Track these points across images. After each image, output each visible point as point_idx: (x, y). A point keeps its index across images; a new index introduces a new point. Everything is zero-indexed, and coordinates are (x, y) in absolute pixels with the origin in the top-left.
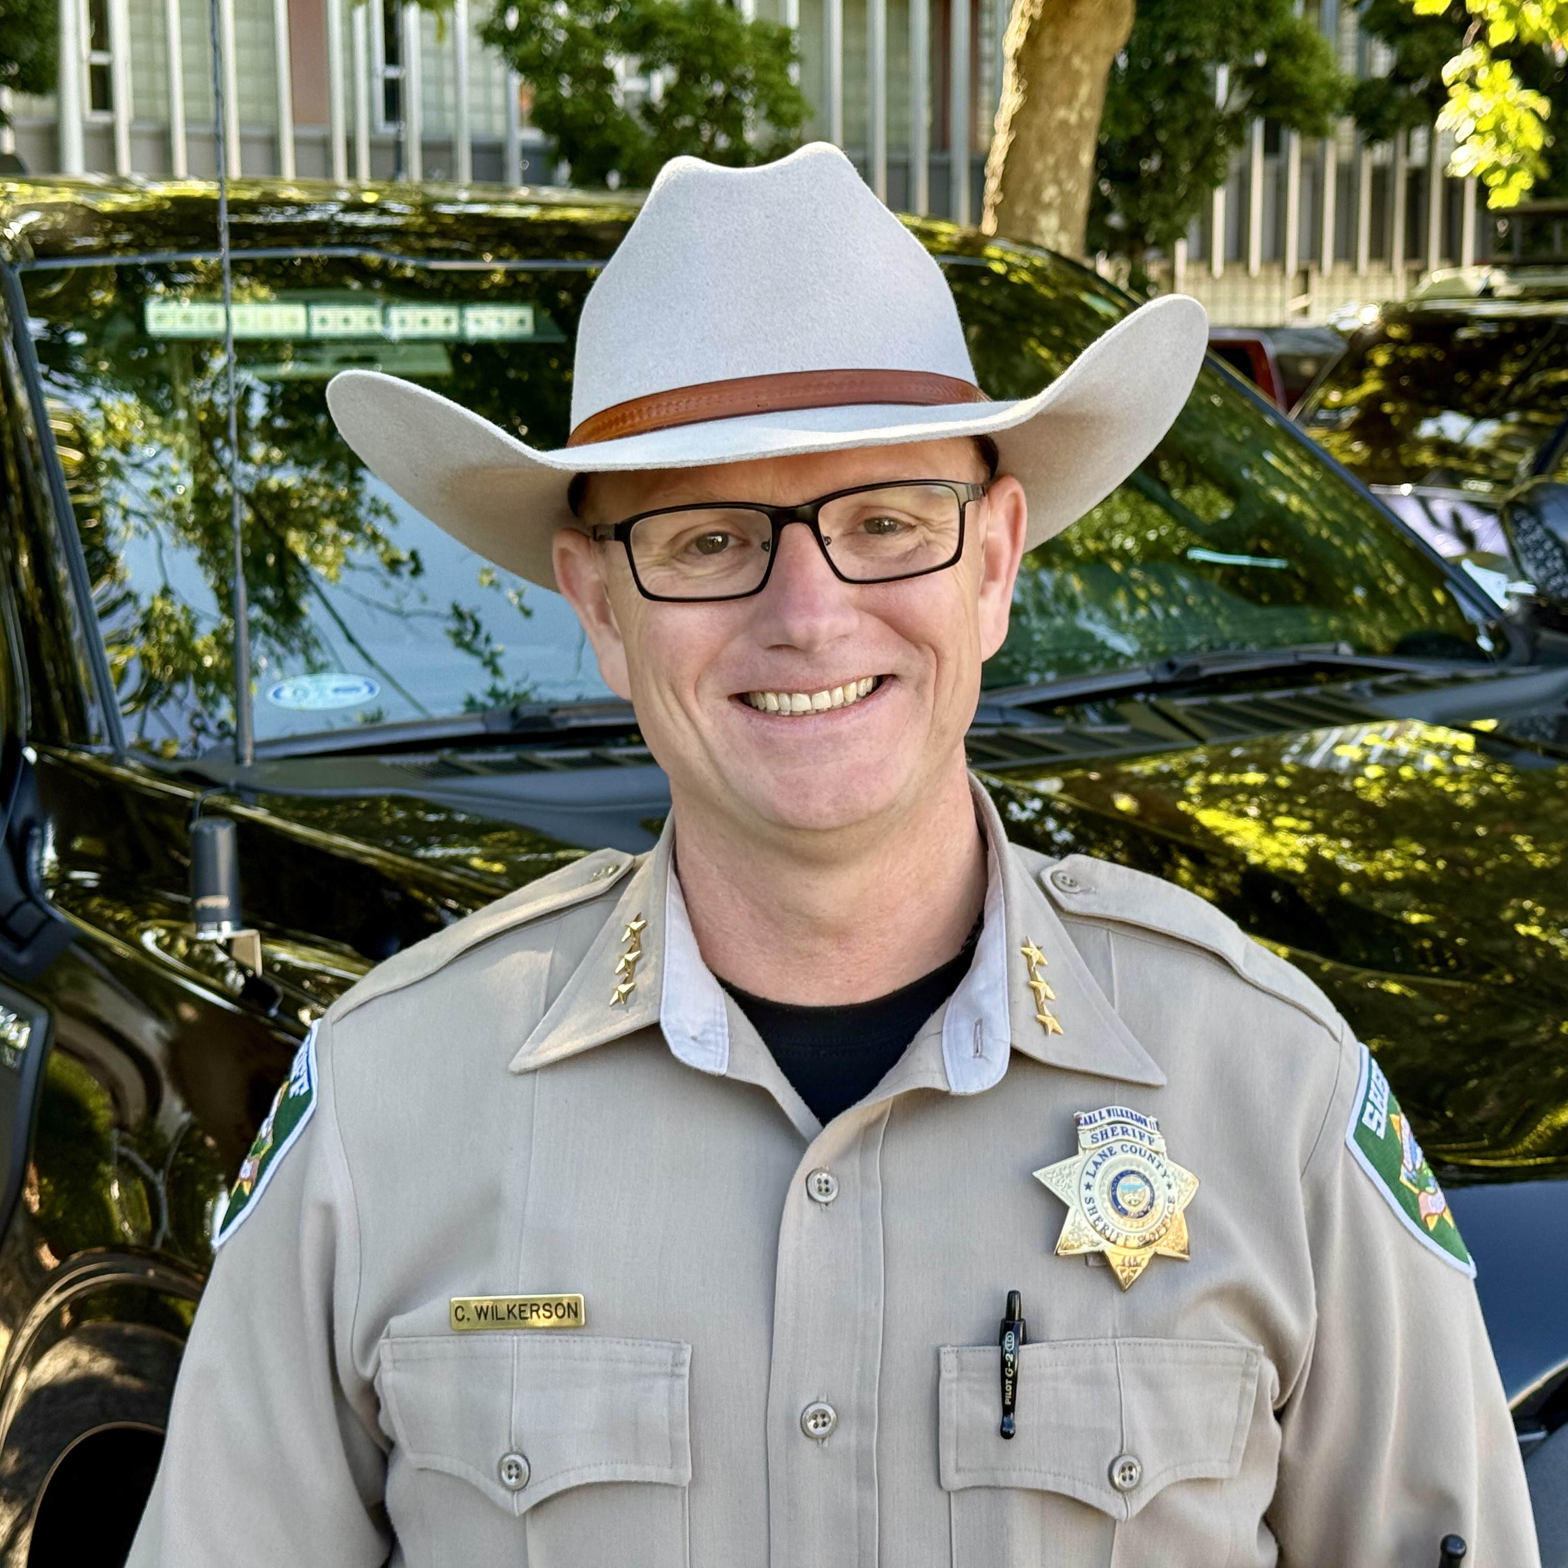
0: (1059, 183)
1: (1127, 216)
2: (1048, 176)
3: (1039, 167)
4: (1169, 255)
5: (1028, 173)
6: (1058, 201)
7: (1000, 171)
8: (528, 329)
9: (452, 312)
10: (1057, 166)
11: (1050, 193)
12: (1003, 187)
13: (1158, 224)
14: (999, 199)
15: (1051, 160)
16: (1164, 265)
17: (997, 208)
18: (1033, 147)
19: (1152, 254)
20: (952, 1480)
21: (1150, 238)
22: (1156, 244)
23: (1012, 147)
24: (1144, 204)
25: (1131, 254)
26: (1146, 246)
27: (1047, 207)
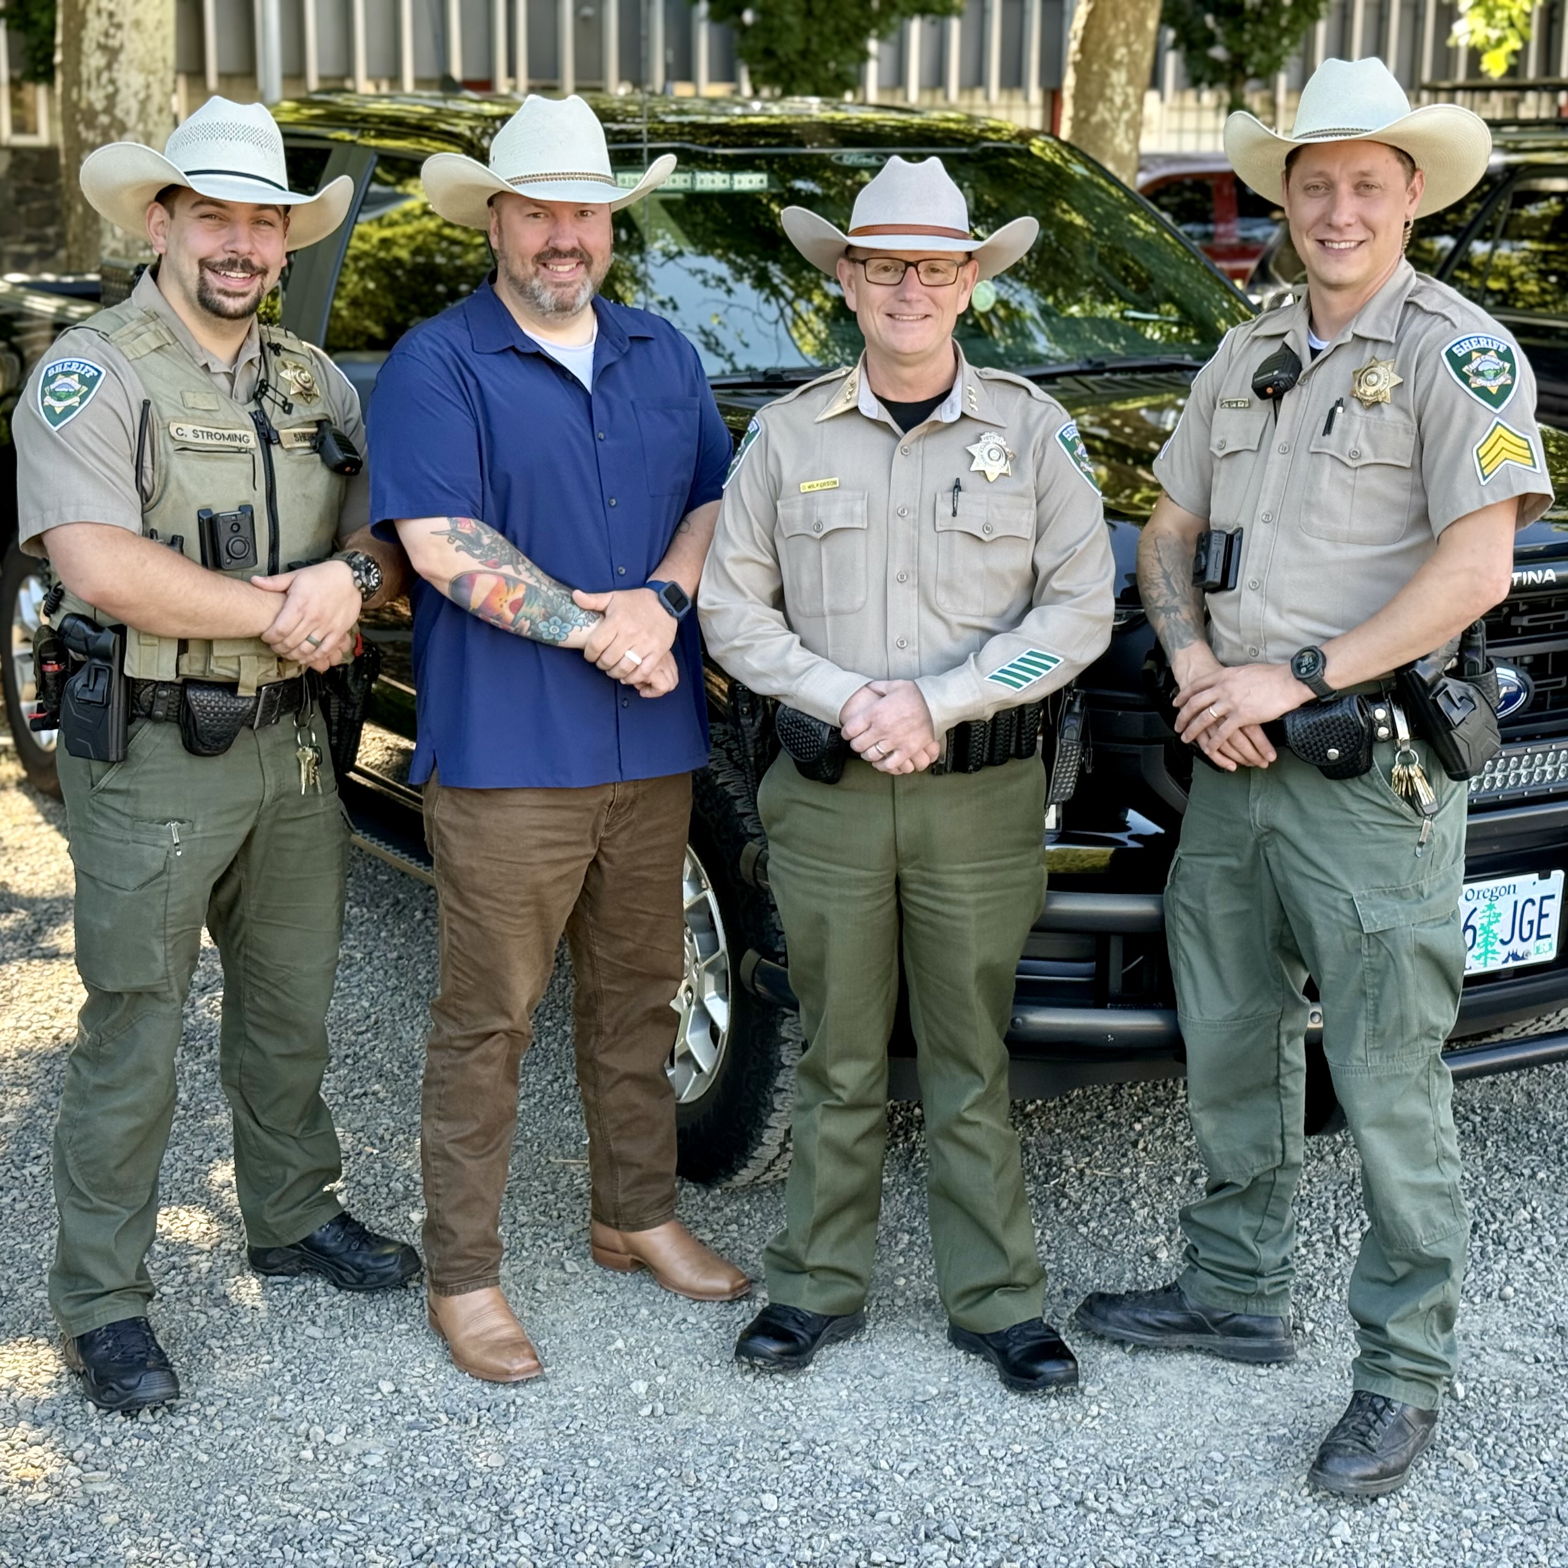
0: (1128, 45)
1: (1229, 48)
2: (1119, 40)
3: (1112, 31)
4: (1270, 86)
5: (1104, 36)
6: (1126, 60)
7: (1080, 33)
8: (765, 185)
9: (726, 177)
10: (1127, 32)
11: (1121, 53)
12: (1082, 49)
13: (1258, 56)
14: (1078, 57)
15: (1122, 25)
16: (1266, 94)
17: (1076, 65)
18: (1109, 16)
19: (1252, 84)
20: (939, 529)
21: (1250, 70)
22: (1256, 76)
23: (1091, 15)
24: (1247, 37)
25: (1232, 85)
26: (1247, 78)
27: (1118, 65)
